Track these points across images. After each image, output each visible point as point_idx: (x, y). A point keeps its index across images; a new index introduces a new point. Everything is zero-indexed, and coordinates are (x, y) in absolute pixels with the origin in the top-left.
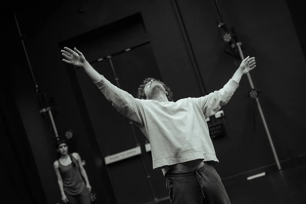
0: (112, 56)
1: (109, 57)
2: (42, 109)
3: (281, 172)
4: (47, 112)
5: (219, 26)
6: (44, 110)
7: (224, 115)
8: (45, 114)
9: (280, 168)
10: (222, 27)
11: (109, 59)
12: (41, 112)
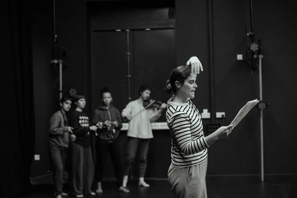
0: (131, 30)
1: (128, 30)
2: (54, 60)
3: (263, 184)
4: (58, 64)
5: (248, 34)
6: (56, 61)
7: (224, 117)
8: (55, 65)
9: (263, 180)
10: (250, 36)
11: (127, 32)
12: (52, 62)
